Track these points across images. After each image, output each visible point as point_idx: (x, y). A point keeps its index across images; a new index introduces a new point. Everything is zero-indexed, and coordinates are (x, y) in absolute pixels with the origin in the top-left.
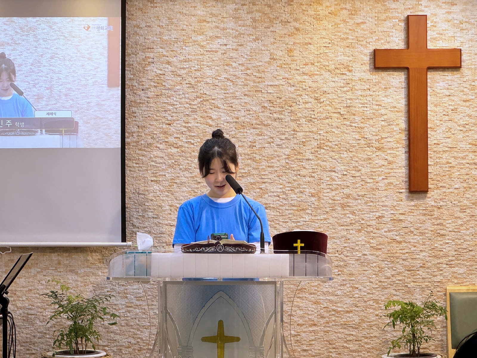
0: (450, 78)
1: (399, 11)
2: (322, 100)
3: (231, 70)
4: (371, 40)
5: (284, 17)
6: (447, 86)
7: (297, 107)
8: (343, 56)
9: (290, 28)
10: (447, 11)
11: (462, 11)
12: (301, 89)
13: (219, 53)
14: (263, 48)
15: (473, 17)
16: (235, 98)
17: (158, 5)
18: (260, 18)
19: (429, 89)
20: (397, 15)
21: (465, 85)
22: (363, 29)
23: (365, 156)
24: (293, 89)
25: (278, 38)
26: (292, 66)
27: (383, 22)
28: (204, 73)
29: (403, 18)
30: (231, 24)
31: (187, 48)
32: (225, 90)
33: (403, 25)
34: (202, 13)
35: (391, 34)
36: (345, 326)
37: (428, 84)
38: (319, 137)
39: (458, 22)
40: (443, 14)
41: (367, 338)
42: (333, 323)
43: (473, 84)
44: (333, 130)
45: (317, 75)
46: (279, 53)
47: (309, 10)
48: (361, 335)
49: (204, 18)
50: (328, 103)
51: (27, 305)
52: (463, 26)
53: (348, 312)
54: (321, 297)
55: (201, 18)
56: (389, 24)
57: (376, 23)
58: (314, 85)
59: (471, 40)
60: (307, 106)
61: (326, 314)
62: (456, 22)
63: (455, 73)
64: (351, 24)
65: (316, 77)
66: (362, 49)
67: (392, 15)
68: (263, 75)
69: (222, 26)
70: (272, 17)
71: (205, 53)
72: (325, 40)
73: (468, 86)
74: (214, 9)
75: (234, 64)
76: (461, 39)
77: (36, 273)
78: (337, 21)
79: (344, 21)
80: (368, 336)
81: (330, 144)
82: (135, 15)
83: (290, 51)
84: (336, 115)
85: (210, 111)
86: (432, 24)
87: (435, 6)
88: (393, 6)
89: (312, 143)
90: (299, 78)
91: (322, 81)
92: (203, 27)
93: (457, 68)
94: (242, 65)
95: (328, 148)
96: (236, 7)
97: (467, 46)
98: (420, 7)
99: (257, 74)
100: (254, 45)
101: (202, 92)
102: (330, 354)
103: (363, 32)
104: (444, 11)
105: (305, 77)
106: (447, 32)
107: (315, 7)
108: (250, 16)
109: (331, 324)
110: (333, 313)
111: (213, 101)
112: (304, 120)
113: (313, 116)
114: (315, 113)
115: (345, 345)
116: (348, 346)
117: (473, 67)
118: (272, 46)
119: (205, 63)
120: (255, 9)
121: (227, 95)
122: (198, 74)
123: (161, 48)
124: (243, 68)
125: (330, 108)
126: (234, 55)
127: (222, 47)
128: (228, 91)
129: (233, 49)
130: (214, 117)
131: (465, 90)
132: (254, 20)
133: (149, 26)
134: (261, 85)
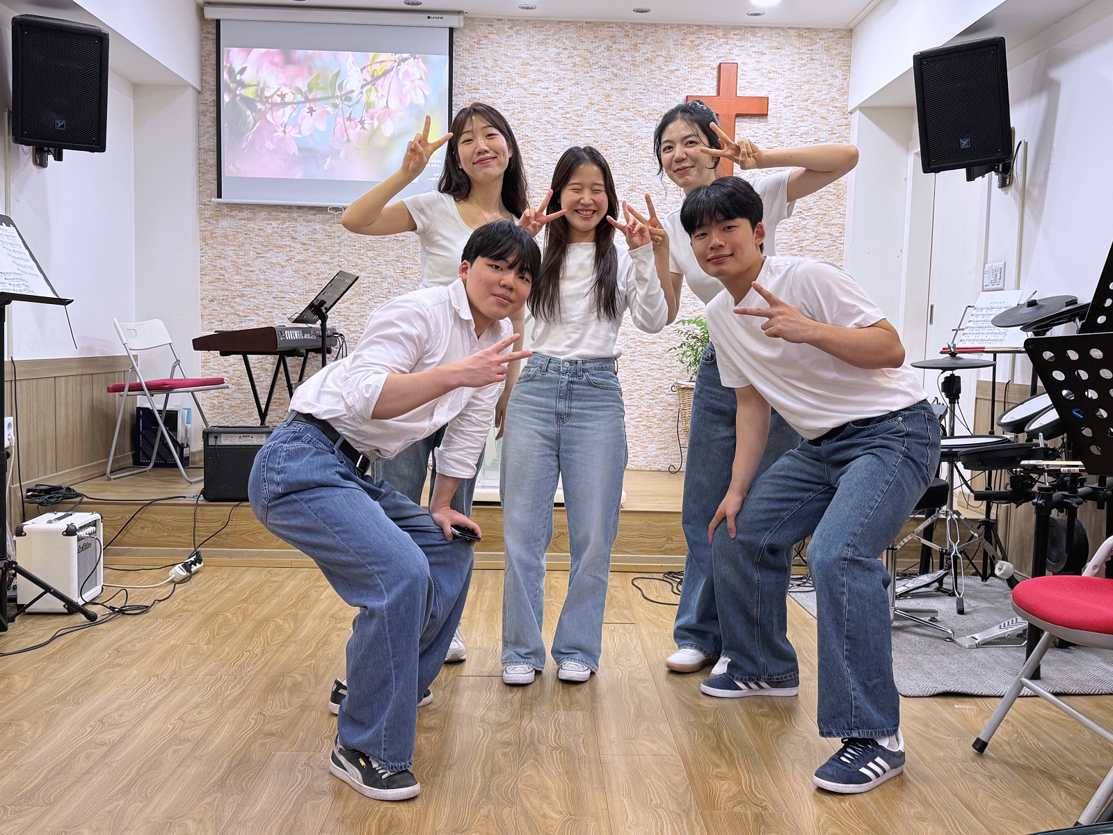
0: (756, 125)
1: (712, 59)
2: (635, 145)
3: (552, 113)
4: (683, 87)
5: (603, 62)
6: (753, 133)
7: (612, 150)
8: (656, 103)
9: (608, 74)
10: (757, 60)
11: (771, 60)
12: (616, 134)
13: (541, 96)
14: (582, 93)
15: (781, 67)
16: (554, 140)
17: (484, 46)
18: (580, 63)
19: (736, 136)
20: (709, 63)
21: (769, 133)
22: (676, 76)
23: (674, 199)
24: (608, 133)
25: (596, 84)
26: (608, 111)
27: (696, 70)
28: (526, 116)
29: (716, 66)
30: (553, 69)
31: (511, 90)
32: (546, 132)
33: (715, 73)
34: (526, 56)
35: (703, 81)
36: (650, 355)
37: (736, 132)
38: (631, 180)
39: (766, 71)
40: (753, 63)
41: (669, 367)
42: (639, 353)
43: (777, 132)
44: (645, 174)
45: (632, 120)
46: (597, 98)
47: (626, 56)
48: (663, 365)
49: (527, 61)
50: (641, 147)
51: (359, 329)
52: (771, 75)
53: (652, 343)
54: (629, 329)
55: (525, 61)
56: (701, 72)
57: (690, 70)
58: (629, 130)
59: (778, 90)
60: (621, 150)
61: (633, 345)
62: (764, 71)
63: (761, 120)
64: (665, 71)
65: (631, 122)
66: (675, 96)
67: (704, 63)
68: (582, 120)
69: (544, 69)
70: (591, 62)
71: (528, 96)
72: (640, 87)
73: (773, 134)
74: (536, 52)
75: (555, 108)
76: (769, 89)
77: (367, 299)
78: (653, 67)
79: (659, 67)
80: (670, 365)
81: (641, 187)
82: (462, 55)
83: (608, 96)
84: (647, 159)
85: (532, 152)
86: (742, 73)
87: (745, 55)
88: (706, 54)
89: (625, 185)
90: (616, 123)
91: (636, 126)
92: (527, 70)
93: (763, 115)
94: (562, 108)
95: (639, 191)
96: (558, 51)
97: (774, 95)
98: (731, 55)
99: (576, 118)
100: (574, 89)
101: (524, 134)
102: (635, 381)
103: (676, 79)
104: (754, 60)
105: (620, 122)
106: (755, 80)
107: (632, 53)
108: (570, 60)
109: (636, 354)
110: (639, 344)
111: (534, 143)
112: (618, 164)
113: (626, 160)
114: (629, 157)
115: (649, 373)
116: (651, 374)
117: (778, 115)
118: (590, 91)
119: (527, 106)
120: (575, 52)
121: (548, 138)
122: (521, 116)
123: (487, 89)
124: (563, 112)
125: (643, 153)
126: (554, 99)
127: (543, 90)
128: (548, 134)
129: (554, 93)
130: (535, 158)
131: (770, 137)
132: (575, 65)
133: (475, 67)
134: (580, 129)
